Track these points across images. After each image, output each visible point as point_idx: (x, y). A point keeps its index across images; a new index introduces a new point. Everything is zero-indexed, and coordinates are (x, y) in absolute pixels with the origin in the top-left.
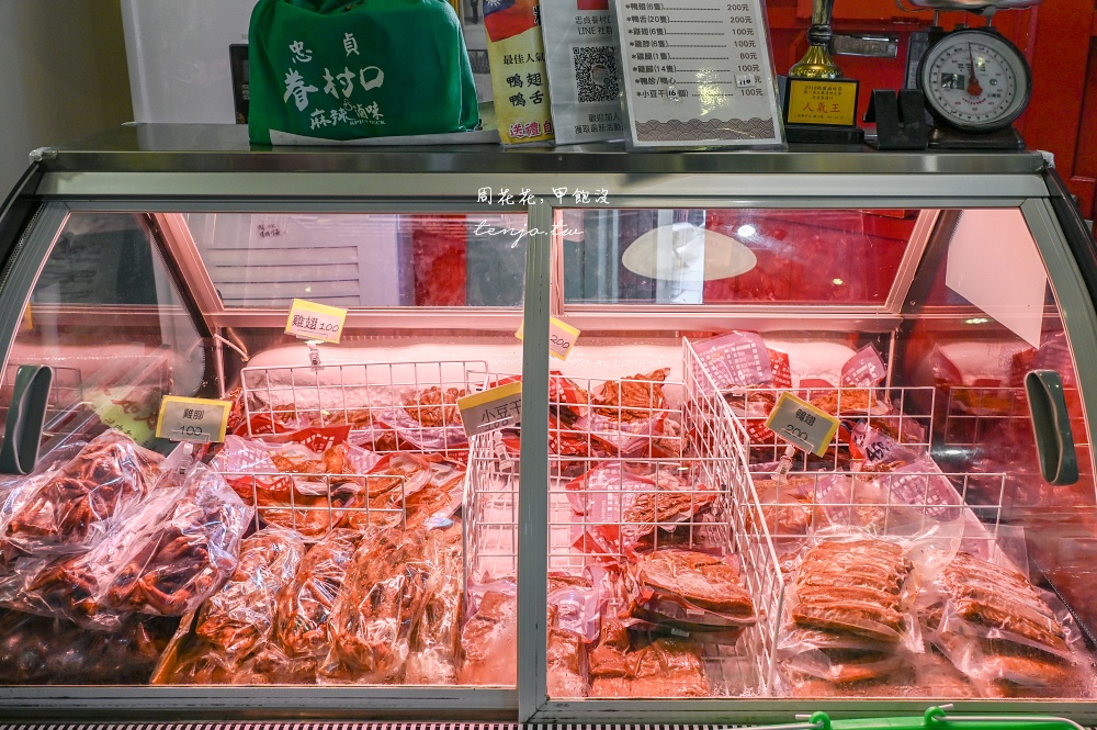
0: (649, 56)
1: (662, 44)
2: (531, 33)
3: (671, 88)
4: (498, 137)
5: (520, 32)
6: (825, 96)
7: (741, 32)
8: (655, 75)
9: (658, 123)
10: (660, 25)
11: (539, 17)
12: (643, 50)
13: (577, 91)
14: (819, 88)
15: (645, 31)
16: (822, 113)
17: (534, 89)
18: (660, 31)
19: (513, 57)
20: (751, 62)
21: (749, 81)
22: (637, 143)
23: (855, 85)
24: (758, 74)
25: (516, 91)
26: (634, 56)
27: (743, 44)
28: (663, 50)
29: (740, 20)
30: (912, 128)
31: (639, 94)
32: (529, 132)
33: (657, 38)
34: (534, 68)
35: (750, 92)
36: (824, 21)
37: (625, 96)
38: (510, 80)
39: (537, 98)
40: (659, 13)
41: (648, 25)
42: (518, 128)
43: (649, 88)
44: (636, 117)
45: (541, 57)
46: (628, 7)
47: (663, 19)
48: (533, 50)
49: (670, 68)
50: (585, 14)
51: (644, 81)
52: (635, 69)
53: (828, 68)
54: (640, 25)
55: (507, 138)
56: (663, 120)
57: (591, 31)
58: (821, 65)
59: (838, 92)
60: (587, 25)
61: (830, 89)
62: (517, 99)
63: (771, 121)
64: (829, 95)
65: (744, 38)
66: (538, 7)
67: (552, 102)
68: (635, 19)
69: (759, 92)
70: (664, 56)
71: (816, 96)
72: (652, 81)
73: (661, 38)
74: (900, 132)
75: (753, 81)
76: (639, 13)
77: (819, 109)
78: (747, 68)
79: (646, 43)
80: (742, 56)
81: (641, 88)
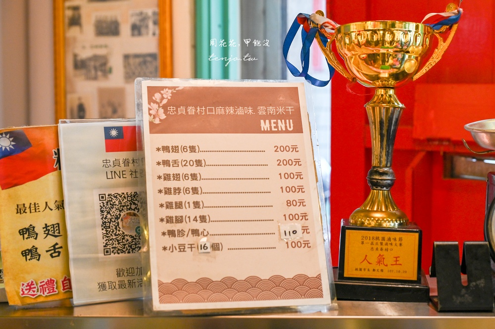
0: (179, 205)
1: (195, 190)
2: (50, 179)
3: (203, 240)
4: (5, 296)
5: (35, 178)
6: (384, 247)
7: (288, 176)
8: (185, 226)
9: (185, 283)
10: (195, 170)
11: (59, 161)
12: (173, 198)
13: (101, 242)
14: (377, 238)
15: (177, 177)
16: (382, 267)
17: (51, 241)
18: (194, 177)
19: (27, 206)
20: (299, 210)
21: (295, 232)
22: (158, 305)
23: (417, 235)
24: (307, 223)
25: (29, 243)
26: (162, 206)
27: (290, 189)
28: (196, 198)
29: (288, 162)
30: (477, 286)
31: (165, 249)
32: (43, 290)
33: (191, 184)
34: (52, 217)
35: (295, 245)
36: (384, 163)
37: (148, 252)
38: (22, 232)
39: (55, 251)
40: (194, 156)
41: (180, 170)
42: (30, 286)
43: (177, 241)
44: (159, 275)
45: (61, 206)
46: (158, 149)
47: (199, 163)
48: (52, 198)
49: (203, 219)
50: (113, 156)
51: (171, 233)
52: (162, 220)
53: (391, 215)
54: (171, 170)
55: (17, 298)
56: (192, 278)
57: (122, 174)
58: (381, 211)
59: (398, 242)
60: (117, 169)
61: (389, 239)
62: (31, 253)
63: (319, 277)
64: (389, 247)
65: (291, 183)
66: (58, 150)
67: (71, 256)
68: (166, 163)
69: (307, 244)
70: (197, 204)
71: (375, 247)
72: (181, 233)
73: (195, 184)
74: (463, 291)
75: (300, 231)
76: (171, 156)
77: (379, 262)
78: (293, 217)
79: (177, 191)
80: (289, 203)
81: (169, 241)
